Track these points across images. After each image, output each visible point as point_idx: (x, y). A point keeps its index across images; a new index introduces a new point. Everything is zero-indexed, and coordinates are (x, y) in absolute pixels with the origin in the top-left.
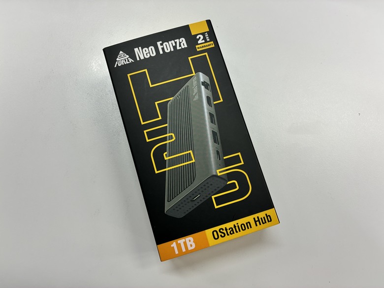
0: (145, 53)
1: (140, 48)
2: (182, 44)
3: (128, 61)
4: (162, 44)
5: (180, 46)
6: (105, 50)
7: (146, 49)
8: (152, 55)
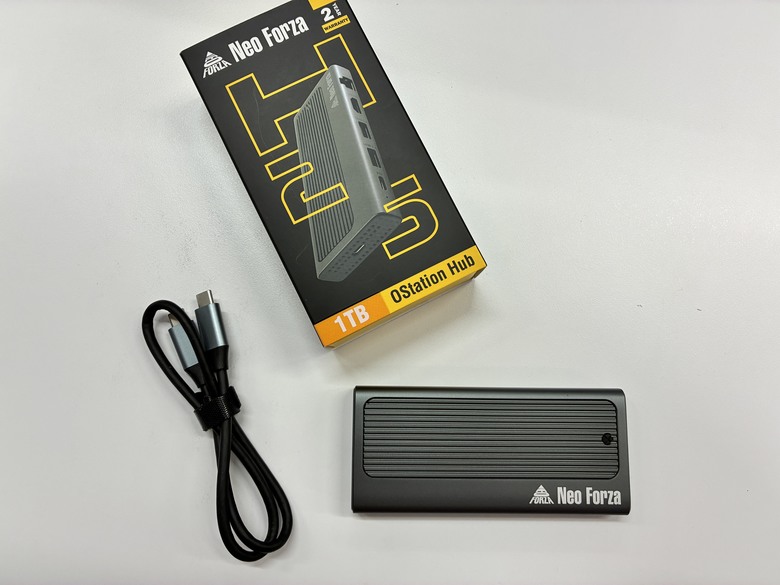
0: (246, 49)
1: (237, 42)
2: (300, 27)
3: (223, 65)
4: (269, 32)
5: (298, 30)
6: (183, 55)
7: (247, 42)
8: (257, 51)
